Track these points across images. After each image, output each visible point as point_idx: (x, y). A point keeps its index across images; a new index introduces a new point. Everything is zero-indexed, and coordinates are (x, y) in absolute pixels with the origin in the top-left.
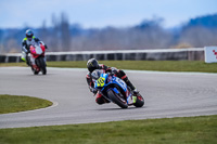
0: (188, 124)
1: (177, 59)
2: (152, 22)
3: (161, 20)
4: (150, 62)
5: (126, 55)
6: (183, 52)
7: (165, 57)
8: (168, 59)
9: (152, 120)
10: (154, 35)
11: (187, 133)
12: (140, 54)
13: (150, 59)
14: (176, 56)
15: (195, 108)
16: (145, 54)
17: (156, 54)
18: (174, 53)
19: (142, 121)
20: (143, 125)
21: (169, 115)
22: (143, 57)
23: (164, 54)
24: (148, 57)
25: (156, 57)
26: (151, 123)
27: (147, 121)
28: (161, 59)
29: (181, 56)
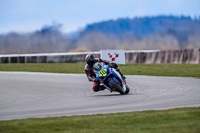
0: (86, 122)
1: (75, 62)
2: (51, 28)
3: (60, 25)
4: (50, 65)
5: (28, 58)
6: (81, 56)
7: (64, 60)
8: (67, 62)
9: (52, 119)
10: (54, 39)
11: (85, 130)
12: (41, 57)
13: (50, 62)
14: (74, 59)
15: (92, 107)
16: (45, 57)
17: (56, 57)
18: (72, 56)
19: (44, 119)
20: (44, 122)
21: (68, 113)
22: (44, 59)
23: (63, 57)
24: (48, 60)
25: (56, 60)
26: (52, 121)
27: (48, 119)
28: (61, 62)
29: (79, 59)
